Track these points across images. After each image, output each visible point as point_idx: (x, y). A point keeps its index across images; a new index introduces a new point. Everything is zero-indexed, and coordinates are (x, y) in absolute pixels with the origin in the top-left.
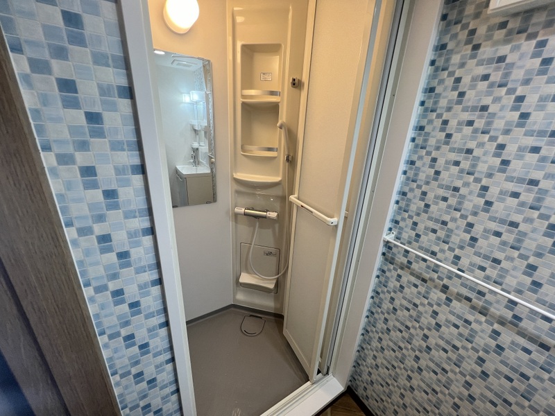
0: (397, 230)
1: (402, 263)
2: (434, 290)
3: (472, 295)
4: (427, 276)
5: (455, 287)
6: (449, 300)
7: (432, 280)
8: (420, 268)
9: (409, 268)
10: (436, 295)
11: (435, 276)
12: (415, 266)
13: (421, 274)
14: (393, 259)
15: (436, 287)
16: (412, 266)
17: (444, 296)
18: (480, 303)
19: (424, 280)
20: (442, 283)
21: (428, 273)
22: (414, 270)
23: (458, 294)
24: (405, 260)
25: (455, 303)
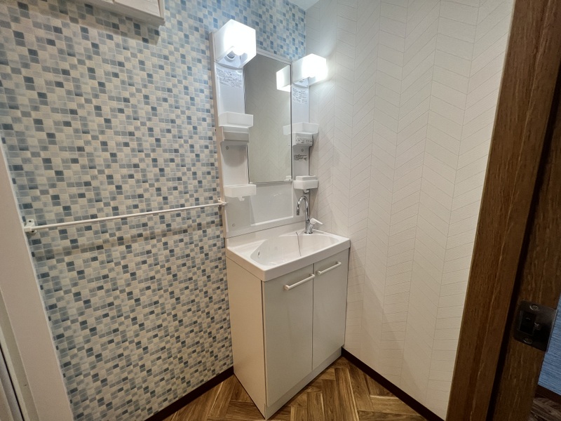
0: (34, 215)
1: (64, 249)
2: (113, 249)
3: (141, 230)
4: (100, 242)
5: (127, 233)
6: (128, 247)
7: (106, 241)
8: (88, 239)
9: (77, 247)
10: (118, 251)
11: (107, 236)
12: (82, 241)
13: (93, 244)
14: (49, 251)
15: (113, 245)
16: (80, 243)
17: (123, 248)
18: (147, 233)
19: (100, 247)
20: (116, 238)
21: (99, 238)
22: (84, 245)
23: (132, 237)
24: (67, 243)
25: (135, 246)
